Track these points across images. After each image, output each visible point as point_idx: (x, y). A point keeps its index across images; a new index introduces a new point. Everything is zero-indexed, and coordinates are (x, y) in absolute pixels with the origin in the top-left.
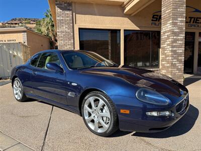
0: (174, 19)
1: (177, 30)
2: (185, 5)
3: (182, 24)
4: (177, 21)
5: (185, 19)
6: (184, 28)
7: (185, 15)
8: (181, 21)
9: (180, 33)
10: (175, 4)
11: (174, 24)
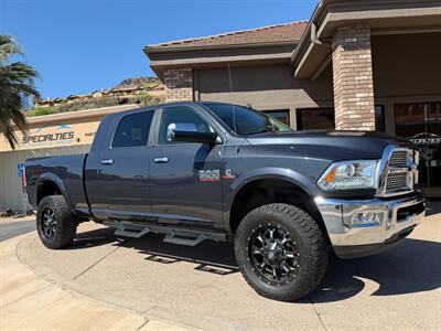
0: (347, 96)
1: (357, 116)
2: (370, 69)
3: (367, 103)
4: (353, 100)
5: (372, 94)
6: (372, 111)
7: (371, 86)
8: (365, 99)
9: (365, 119)
10: (347, 70)
11: (348, 106)
